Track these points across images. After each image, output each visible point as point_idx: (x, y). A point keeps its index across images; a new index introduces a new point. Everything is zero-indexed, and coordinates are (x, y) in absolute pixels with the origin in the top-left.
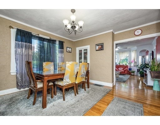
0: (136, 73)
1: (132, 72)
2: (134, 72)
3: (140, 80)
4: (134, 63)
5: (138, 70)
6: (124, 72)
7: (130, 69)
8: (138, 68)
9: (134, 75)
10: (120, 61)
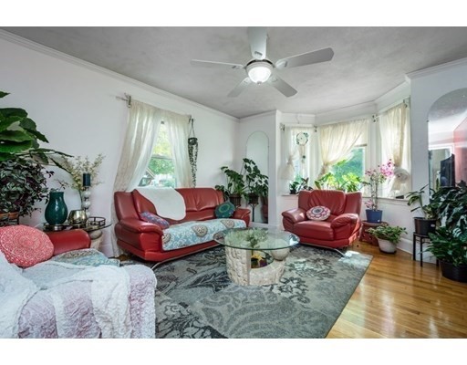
0: (406, 243)
1: (382, 236)
2: (393, 236)
3: (440, 307)
4: (393, 177)
5: (418, 221)
6: (335, 238)
7: (374, 215)
8: (420, 214)
9: (393, 254)
10: (323, 171)
